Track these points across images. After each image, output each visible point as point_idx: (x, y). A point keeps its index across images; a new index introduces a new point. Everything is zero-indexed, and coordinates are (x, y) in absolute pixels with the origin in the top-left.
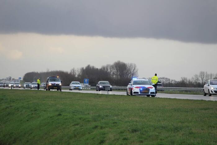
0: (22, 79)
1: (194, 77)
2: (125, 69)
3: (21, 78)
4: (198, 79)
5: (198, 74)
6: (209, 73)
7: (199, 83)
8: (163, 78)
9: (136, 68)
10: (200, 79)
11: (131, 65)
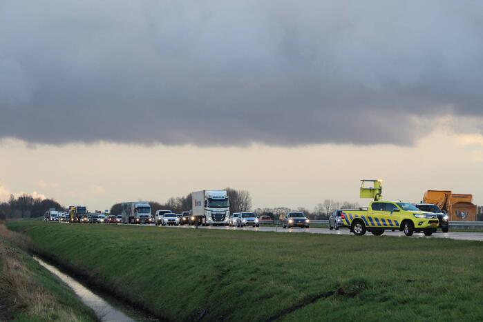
0: (109, 212)
1: (318, 207)
2: (236, 197)
3: (107, 211)
4: (321, 209)
5: (323, 203)
6: (335, 201)
7: (324, 214)
8: (283, 208)
9: (249, 197)
10: (325, 208)
11: (243, 192)
